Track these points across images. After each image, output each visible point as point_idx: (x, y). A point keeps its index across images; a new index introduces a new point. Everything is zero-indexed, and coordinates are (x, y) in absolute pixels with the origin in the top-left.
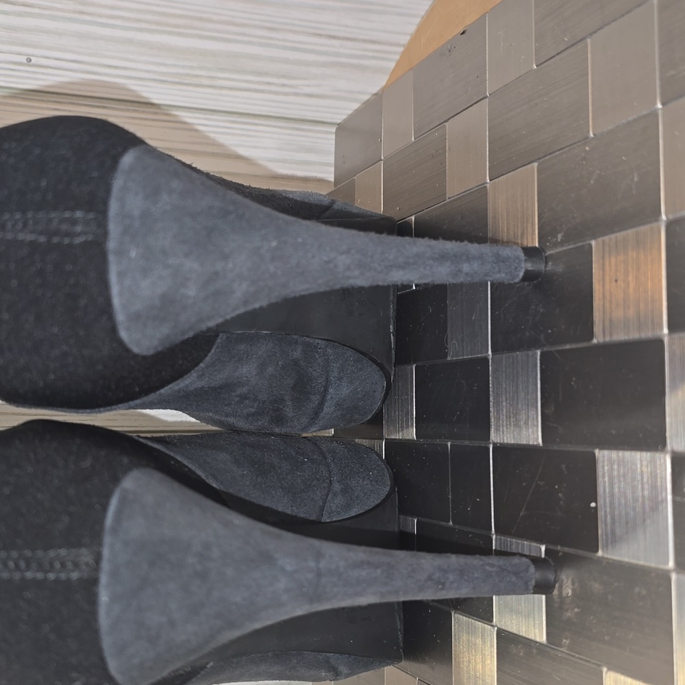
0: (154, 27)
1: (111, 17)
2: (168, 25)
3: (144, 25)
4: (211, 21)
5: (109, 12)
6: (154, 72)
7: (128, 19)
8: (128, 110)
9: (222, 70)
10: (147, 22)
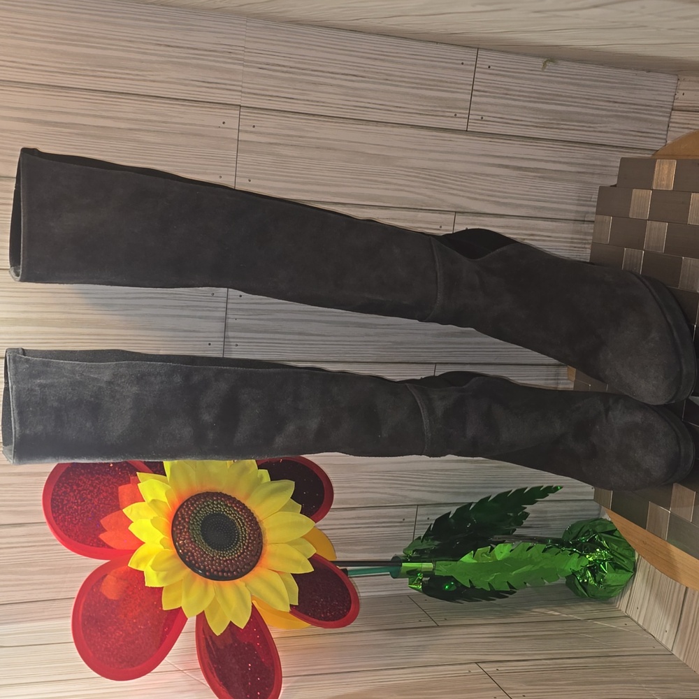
0: (537, 100)
1: (519, 96)
2: (542, 99)
3: (532, 99)
4: (561, 96)
5: (518, 93)
6: (533, 122)
7: (526, 96)
8: (520, 141)
9: (563, 120)
10: (534, 97)
